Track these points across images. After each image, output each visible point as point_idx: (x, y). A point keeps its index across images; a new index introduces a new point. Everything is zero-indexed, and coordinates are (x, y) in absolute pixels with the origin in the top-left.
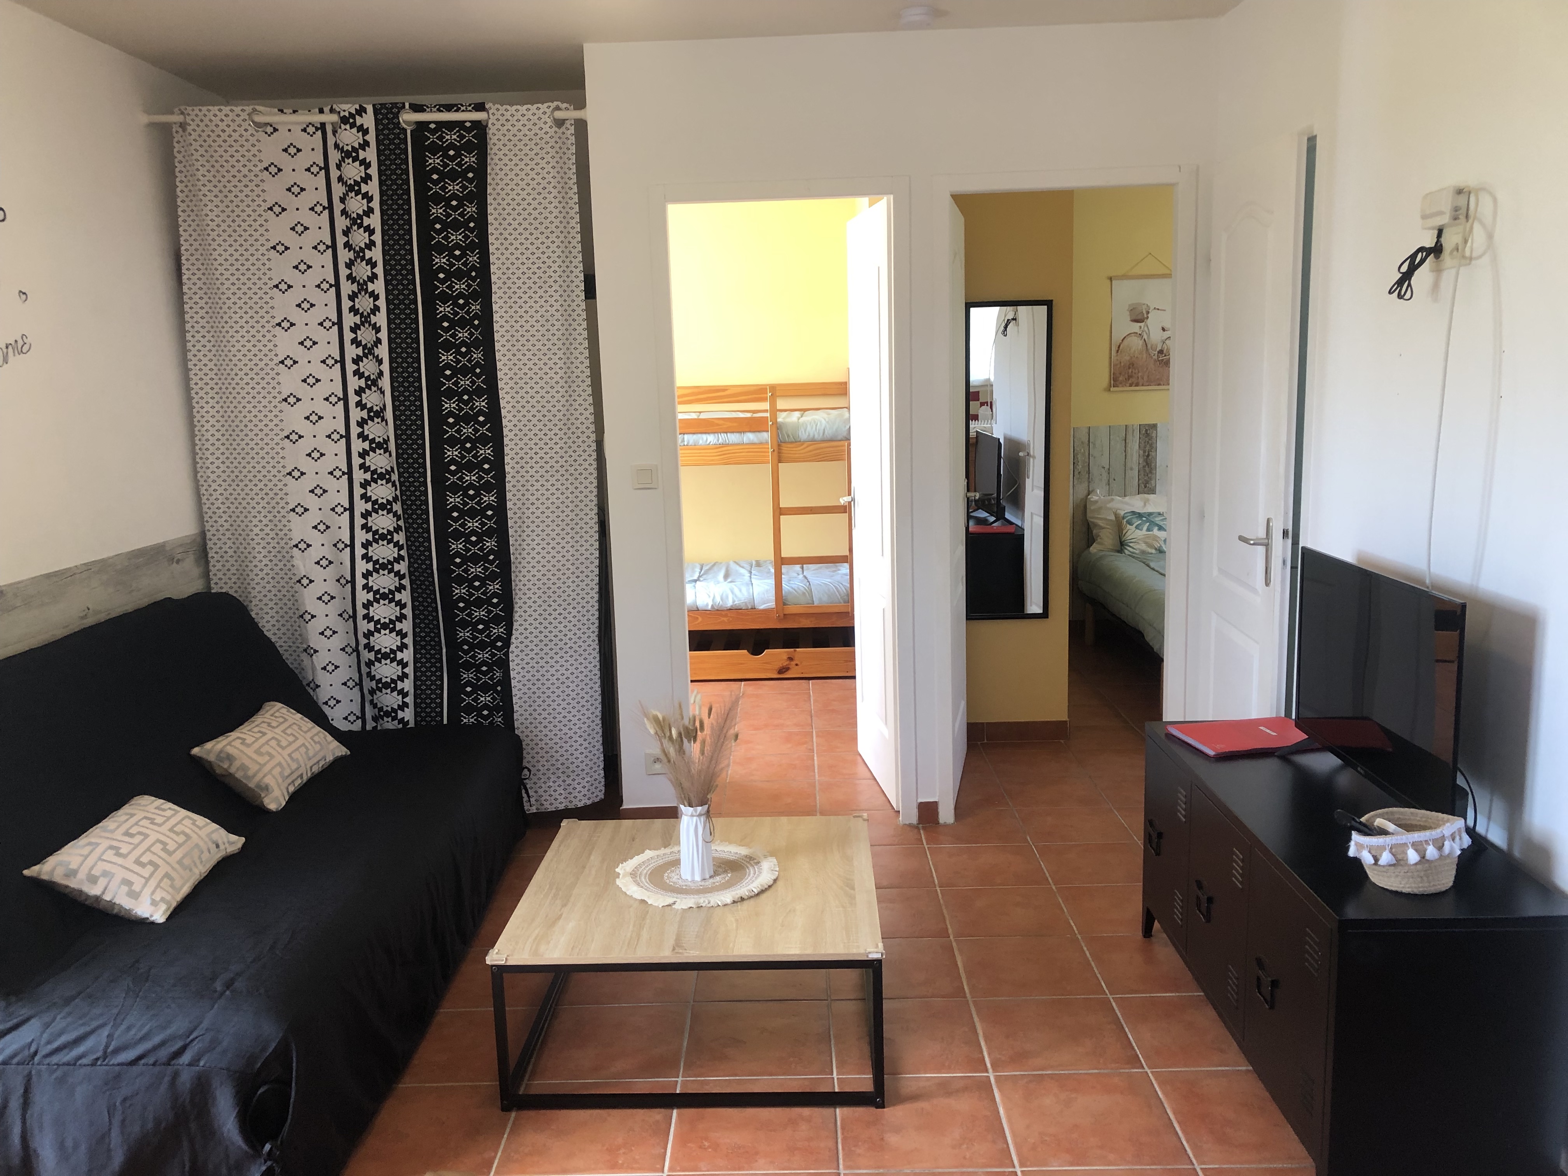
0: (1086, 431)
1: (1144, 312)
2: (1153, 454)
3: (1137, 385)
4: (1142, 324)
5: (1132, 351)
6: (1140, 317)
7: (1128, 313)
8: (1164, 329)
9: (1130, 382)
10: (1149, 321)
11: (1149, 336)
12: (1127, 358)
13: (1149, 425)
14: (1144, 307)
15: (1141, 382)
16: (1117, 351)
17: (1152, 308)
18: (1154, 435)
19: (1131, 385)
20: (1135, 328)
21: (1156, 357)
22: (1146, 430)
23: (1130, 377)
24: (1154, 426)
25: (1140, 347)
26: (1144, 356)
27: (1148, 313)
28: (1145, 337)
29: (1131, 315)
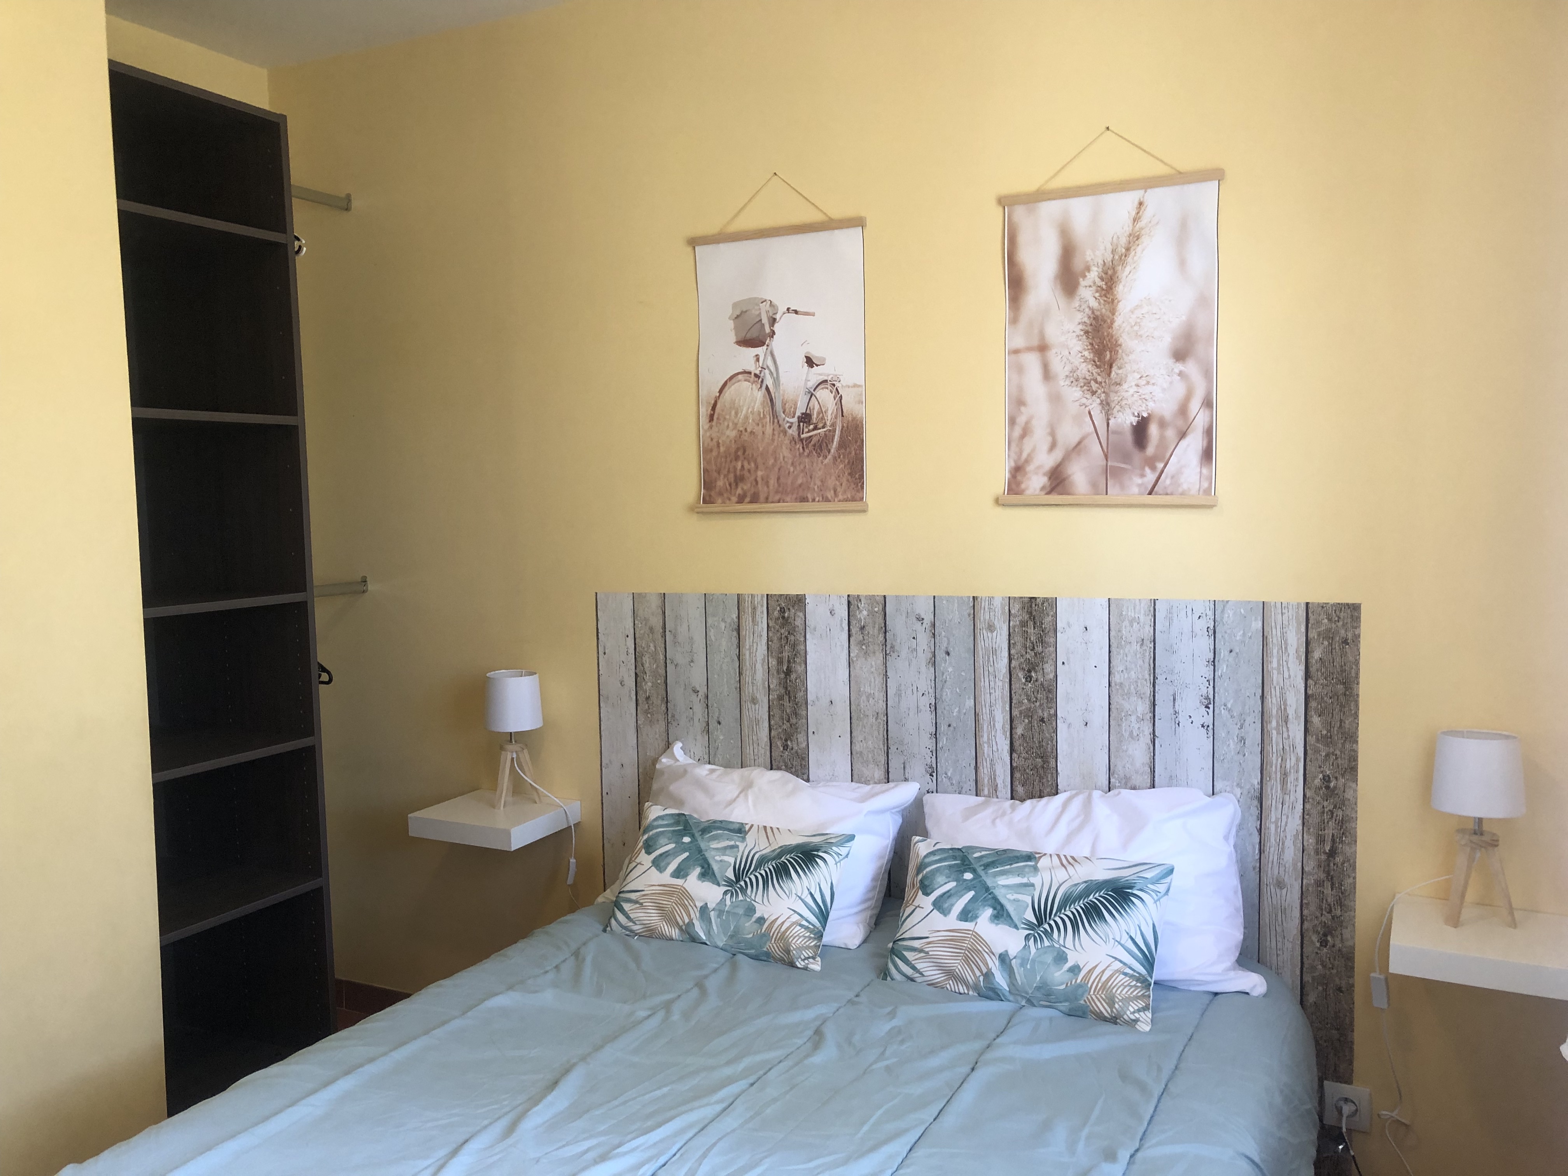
0: (655, 603)
1: (765, 320)
2: (800, 669)
3: (755, 499)
4: (760, 351)
5: (742, 416)
6: (754, 334)
7: (731, 324)
8: (810, 362)
9: (739, 491)
10: (777, 343)
11: (777, 380)
12: (732, 434)
13: (787, 597)
14: (764, 307)
15: (762, 490)
16: (711, 417)
17: (782, 309)
18: (799, 622)
19: (741, 500)
20: (746, 358)
21: (793, 432)
22: (782, 611)
23: (739, 479)
24: (799, 601)
25: (758, 406)
26: (769, 430)
27: (773, 321)
28: (769, 381)
29: (736, 329)
